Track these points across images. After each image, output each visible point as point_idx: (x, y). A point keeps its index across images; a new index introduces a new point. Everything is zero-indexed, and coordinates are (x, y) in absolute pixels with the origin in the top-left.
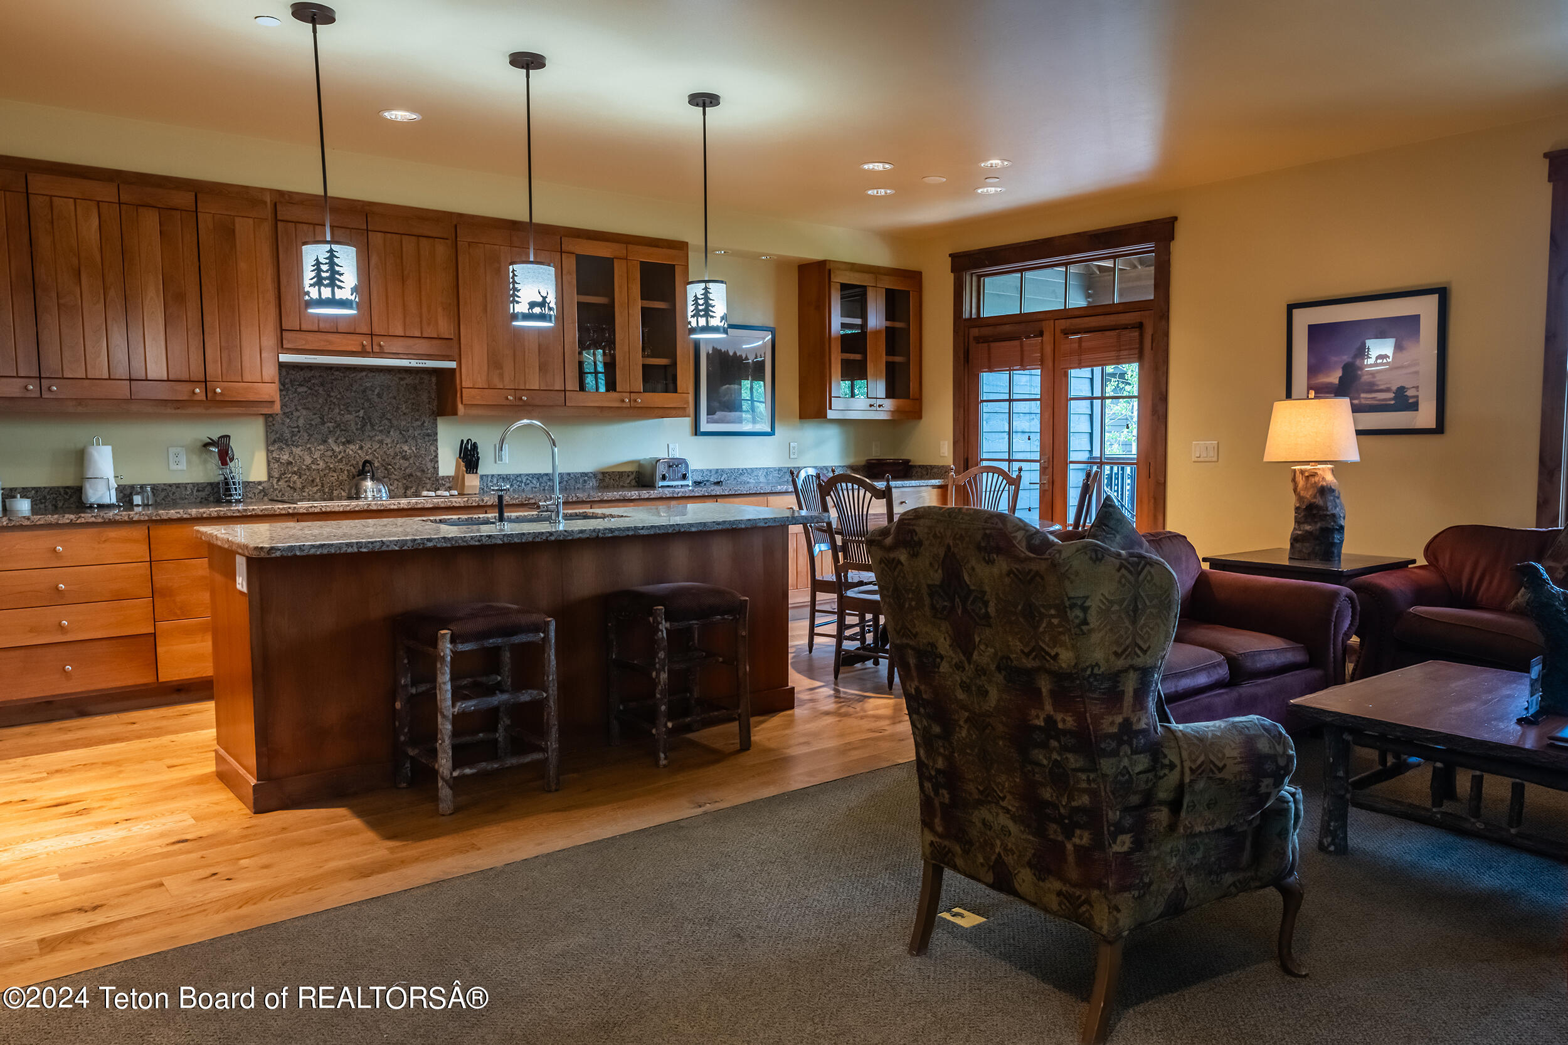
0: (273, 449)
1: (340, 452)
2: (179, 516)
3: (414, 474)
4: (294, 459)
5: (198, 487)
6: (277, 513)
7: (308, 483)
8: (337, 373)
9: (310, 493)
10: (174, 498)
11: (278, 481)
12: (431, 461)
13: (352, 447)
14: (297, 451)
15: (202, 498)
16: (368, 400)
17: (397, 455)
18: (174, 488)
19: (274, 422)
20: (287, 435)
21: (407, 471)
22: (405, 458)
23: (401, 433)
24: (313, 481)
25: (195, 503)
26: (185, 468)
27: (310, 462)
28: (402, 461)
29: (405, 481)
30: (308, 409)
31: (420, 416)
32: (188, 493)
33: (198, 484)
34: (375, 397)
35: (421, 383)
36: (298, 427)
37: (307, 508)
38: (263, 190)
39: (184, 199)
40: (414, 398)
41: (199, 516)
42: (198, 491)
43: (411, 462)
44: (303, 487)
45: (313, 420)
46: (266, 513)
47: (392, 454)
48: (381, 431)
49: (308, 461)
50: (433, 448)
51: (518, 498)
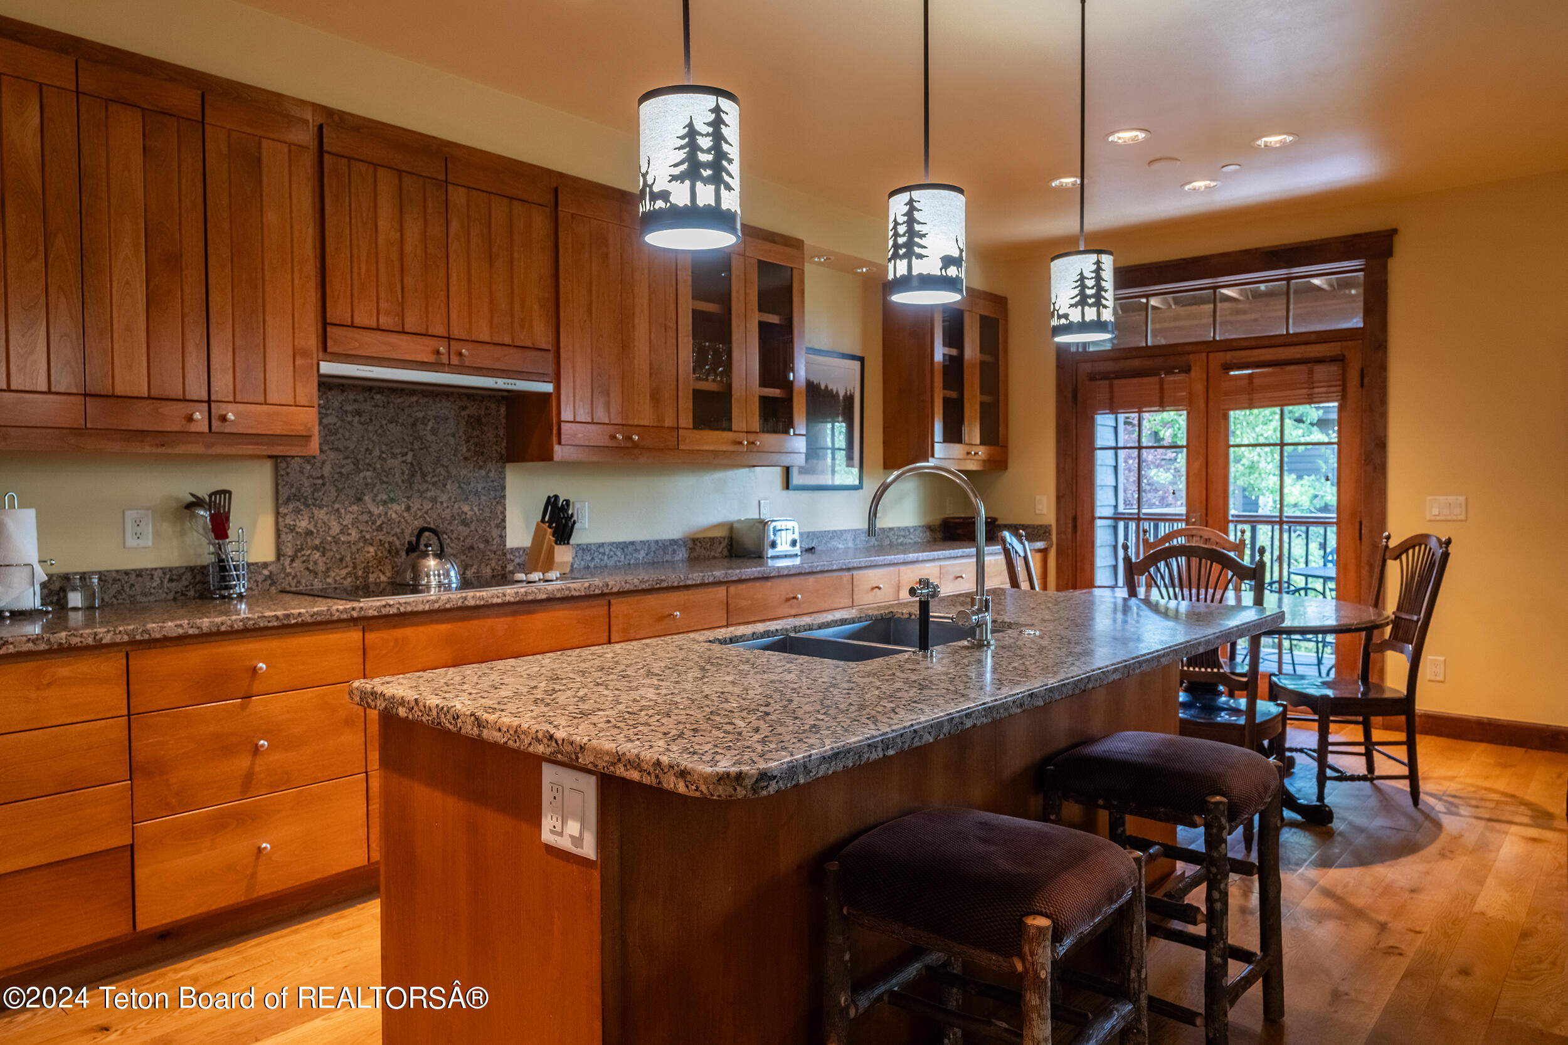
0: (286, 511)
1: (380, 516)
2: (181, 631)
3: (475, 546)
4: (315, 526)
5: (172, 574)
6: (335, 618)
7: (335, 563)
8: (378, 397)
9: (338, 578)
10: (132, 593)
11: (292, 561)
12: (498, 526)
13: (395, 507)
14: (321, 514)
15: (176, 592)
16: (419, 438)
17: (455, 519)
18: (133, 576)
19: (288, 470)
20: (307, 490)
21: (467, 541)
22: (465, 523)
23: (460, 487)
24: (341, 560)
25: (166, 601)
26: (150, 544)
27: (338, 531)
28: (461, 528)
29: (464, 557)
30: (337, 449)
31: (485, 462)
32: (155, 584)
33: (171, 569)
34: (427, 432)
35: (486, 415)
36: (322, 477)
37: (379, 608)
38: (303, 103)
39: (186, 100)
40: (478, 436)
41: (214, 629)
42: (171, 580)
43: (473, 528)
44: (328, 570)
45: (343, 466)
46: (319, 619)
47: (449, 517)
48: (434, 484)
49: (335, 529)
50: (500, 508)
51: (648, 581)
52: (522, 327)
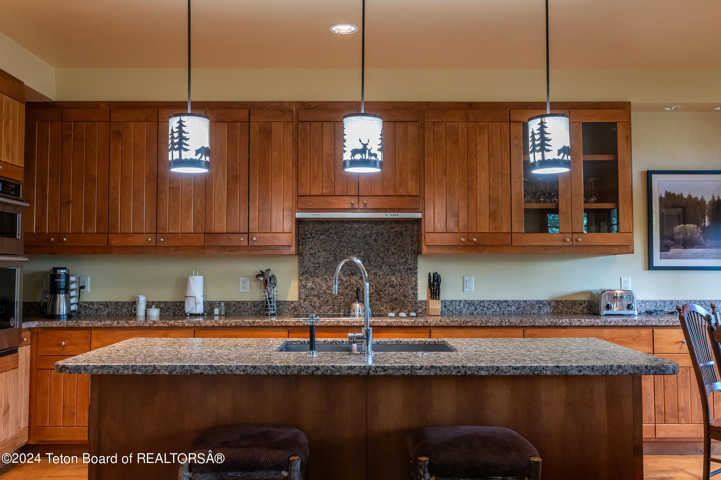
0: (302, 279)
1: (346, 281)
3: (399, 299)
4: (315, 286)
5: (255, 304)
7: (324, 303)
8: (346, 225)
9: (325, 310)
10: (240, 311)
11: (304, 301)
12: (412, 288)
13: (355, 278)
14: (318, 280)
15: (256, 312)
16: (367, 244)
17: (387, 284)
18: (240, 304)
19: (303, 260)
20: (312, 269)
21: (394, 296)
22: (392, 286)
23: (390, 268)
24: (327, 302)
25: (252, 315)
26: (248, 291)
27: (326, 288)
28: (390, 289)
29: (392, 304)
30: (326, 250)
31: (405, 255)
32: (248, 308)
33: (254, 302)
34: (372, 241)
35: (405, 230)
36: (319, 263)
37: (294, 323)
38: (291, 103)
39: (243, 114)
40: (400, 242)
42: (254, 306)
43: (397, 289)
44: (321, 306)
45: (329, 258)
47: (383, 283)
48: (376, 266)
49: (325, 287)
50: (413, 279)
52: (401, 186)
